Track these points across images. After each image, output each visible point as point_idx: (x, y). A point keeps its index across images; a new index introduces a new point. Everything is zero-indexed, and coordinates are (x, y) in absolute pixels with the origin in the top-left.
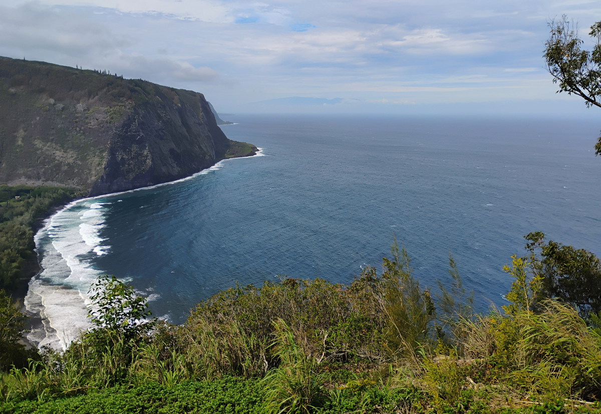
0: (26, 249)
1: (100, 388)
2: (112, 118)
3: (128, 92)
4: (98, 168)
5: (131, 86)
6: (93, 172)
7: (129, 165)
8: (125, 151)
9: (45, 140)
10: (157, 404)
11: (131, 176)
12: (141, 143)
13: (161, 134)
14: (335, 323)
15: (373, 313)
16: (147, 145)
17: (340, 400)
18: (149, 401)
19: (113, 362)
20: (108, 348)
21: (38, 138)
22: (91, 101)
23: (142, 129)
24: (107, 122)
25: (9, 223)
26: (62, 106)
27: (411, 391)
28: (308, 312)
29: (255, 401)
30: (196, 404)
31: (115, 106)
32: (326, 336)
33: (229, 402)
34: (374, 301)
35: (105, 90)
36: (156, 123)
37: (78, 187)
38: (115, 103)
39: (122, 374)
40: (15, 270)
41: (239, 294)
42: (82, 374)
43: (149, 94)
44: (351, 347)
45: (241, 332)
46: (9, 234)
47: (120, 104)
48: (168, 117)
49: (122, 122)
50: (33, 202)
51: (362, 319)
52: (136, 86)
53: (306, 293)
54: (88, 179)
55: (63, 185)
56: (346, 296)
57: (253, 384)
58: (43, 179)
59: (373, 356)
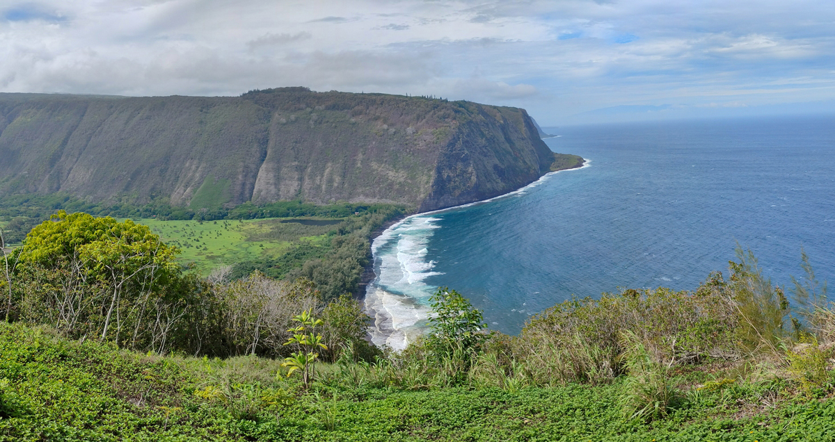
0: (365, 259)
1: (442, 387)
2: (438, 139)
3: (453, 113)
4: (426, 186)
5: (455, 107)
6: (422, 190)
7: (455, 182)
8: (450, 169)
9: (380, 161)
10: (501, 405)
11: (457, 193)
12: (465, 160)
13: (485, 151)
14: (683, 329)
15: (723, 315)
16: (471, 162)
17: (699, 399)
18: (492, 403)
19: (452, 365)
20: (448, 353)
21: (374, 161)
22: (419, 124)
23: (466, 146)
24: (433, 143)
25: (350, 235)
26: (394, 130)
27: (775, 381)
28: (652, 321)
29: (607, 406)
30: (543, 408)
31: (440, 127)
32: (674, 342)
33: (578, 407)
34: (723, 303)
35: (431, 113)
36: (480, 141)
37: (409, 204)
38: (440, 124)
39: (462, 377)
40: (355, 276)
41: (576, 306)
42: (424, 374)
43: (473, 113)
44: (702, 349)
45: (583, 343)
46: (350, 245)
47: (445, 125)
48: (491, 134)
49: (447, 141)
50: (371, 217)
51: (712, 322)
52: (460, 107)
53: (649, 301)
54: (417, 197)
55: (394, 203)
56: (693, 302)
57: (602, 391)
58: (378, 197)
59: (726, 355)
